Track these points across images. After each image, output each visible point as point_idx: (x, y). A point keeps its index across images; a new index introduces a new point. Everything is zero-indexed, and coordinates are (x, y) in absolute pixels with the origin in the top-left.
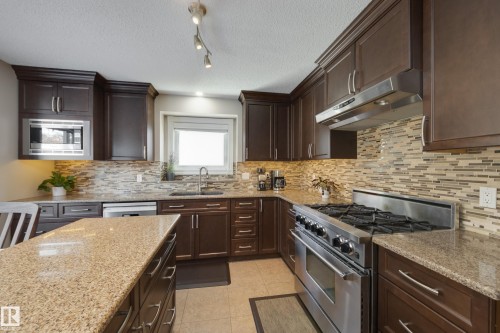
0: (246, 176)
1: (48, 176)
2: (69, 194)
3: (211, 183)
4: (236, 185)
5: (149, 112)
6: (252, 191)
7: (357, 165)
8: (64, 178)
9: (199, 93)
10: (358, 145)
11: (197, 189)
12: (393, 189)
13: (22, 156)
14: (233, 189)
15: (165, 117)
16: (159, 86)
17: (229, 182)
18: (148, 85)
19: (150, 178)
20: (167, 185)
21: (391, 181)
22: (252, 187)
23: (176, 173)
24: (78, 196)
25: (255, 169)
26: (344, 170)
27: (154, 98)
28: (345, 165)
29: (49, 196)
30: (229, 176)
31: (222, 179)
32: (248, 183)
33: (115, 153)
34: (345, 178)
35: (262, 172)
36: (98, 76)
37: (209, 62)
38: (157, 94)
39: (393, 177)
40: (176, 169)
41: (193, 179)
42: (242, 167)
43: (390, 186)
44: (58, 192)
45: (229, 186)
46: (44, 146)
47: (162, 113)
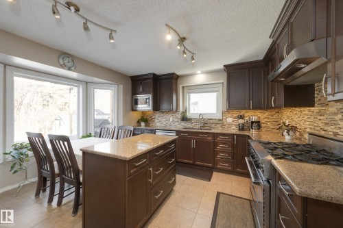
0: (230, 120)
1: (140, 118)
2: (146, 126)
3: (206, 124)
4: (223, 125)
5: (174, 86)
6: (234, 130)
7: (315, 112)
8: (145, 119)
9: (199, 72)
10: (316, 95)
11: (198, 127)
12: (340, 133)
13: (133, 110)
14: (220, 128)
15: (183, 87)
16: (178, 73)
17: (218, 124)
18: (173, 74)
19: (176, 120)
20: (183, 123)
21: (338, 126)
22: (234, 127)
23: (189, 117)
24: (149, 126)
25: (236, 115)
26: (306, 117)
27: (177, 79)
28: (307, 112)
29: (140, 126)
30: (219, 120)
31: (215, 121)
32: (231, 125)
33: (161, 108)
34: (307, 123)
35: (242, 117)
36: (154, 74)
37: (193, 59)
38: (178, 76)
39: (340, 123)
40: (189, 115)
41: (197, 121)
42: (227, 114)
43: (338, 131)
44: (143, 124)
45: (218, 126)
46: (139, 106)
47: (181, 86)
